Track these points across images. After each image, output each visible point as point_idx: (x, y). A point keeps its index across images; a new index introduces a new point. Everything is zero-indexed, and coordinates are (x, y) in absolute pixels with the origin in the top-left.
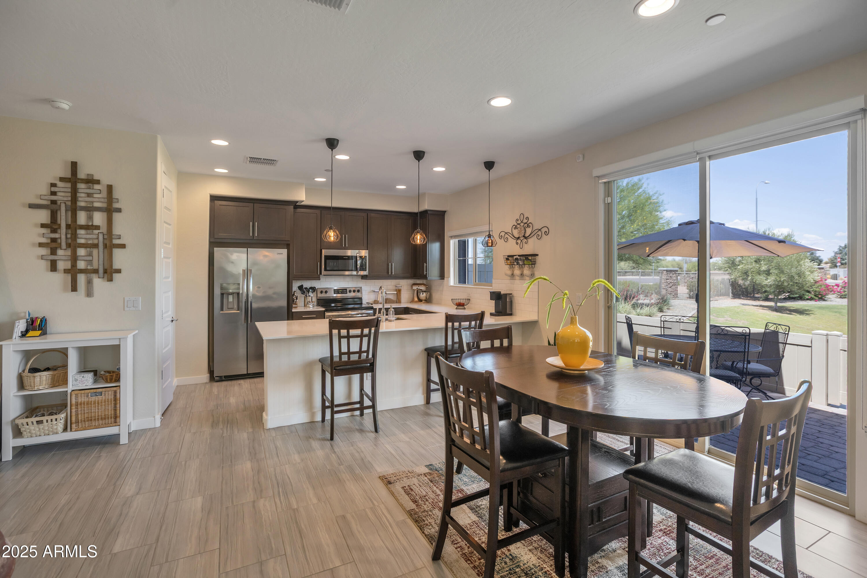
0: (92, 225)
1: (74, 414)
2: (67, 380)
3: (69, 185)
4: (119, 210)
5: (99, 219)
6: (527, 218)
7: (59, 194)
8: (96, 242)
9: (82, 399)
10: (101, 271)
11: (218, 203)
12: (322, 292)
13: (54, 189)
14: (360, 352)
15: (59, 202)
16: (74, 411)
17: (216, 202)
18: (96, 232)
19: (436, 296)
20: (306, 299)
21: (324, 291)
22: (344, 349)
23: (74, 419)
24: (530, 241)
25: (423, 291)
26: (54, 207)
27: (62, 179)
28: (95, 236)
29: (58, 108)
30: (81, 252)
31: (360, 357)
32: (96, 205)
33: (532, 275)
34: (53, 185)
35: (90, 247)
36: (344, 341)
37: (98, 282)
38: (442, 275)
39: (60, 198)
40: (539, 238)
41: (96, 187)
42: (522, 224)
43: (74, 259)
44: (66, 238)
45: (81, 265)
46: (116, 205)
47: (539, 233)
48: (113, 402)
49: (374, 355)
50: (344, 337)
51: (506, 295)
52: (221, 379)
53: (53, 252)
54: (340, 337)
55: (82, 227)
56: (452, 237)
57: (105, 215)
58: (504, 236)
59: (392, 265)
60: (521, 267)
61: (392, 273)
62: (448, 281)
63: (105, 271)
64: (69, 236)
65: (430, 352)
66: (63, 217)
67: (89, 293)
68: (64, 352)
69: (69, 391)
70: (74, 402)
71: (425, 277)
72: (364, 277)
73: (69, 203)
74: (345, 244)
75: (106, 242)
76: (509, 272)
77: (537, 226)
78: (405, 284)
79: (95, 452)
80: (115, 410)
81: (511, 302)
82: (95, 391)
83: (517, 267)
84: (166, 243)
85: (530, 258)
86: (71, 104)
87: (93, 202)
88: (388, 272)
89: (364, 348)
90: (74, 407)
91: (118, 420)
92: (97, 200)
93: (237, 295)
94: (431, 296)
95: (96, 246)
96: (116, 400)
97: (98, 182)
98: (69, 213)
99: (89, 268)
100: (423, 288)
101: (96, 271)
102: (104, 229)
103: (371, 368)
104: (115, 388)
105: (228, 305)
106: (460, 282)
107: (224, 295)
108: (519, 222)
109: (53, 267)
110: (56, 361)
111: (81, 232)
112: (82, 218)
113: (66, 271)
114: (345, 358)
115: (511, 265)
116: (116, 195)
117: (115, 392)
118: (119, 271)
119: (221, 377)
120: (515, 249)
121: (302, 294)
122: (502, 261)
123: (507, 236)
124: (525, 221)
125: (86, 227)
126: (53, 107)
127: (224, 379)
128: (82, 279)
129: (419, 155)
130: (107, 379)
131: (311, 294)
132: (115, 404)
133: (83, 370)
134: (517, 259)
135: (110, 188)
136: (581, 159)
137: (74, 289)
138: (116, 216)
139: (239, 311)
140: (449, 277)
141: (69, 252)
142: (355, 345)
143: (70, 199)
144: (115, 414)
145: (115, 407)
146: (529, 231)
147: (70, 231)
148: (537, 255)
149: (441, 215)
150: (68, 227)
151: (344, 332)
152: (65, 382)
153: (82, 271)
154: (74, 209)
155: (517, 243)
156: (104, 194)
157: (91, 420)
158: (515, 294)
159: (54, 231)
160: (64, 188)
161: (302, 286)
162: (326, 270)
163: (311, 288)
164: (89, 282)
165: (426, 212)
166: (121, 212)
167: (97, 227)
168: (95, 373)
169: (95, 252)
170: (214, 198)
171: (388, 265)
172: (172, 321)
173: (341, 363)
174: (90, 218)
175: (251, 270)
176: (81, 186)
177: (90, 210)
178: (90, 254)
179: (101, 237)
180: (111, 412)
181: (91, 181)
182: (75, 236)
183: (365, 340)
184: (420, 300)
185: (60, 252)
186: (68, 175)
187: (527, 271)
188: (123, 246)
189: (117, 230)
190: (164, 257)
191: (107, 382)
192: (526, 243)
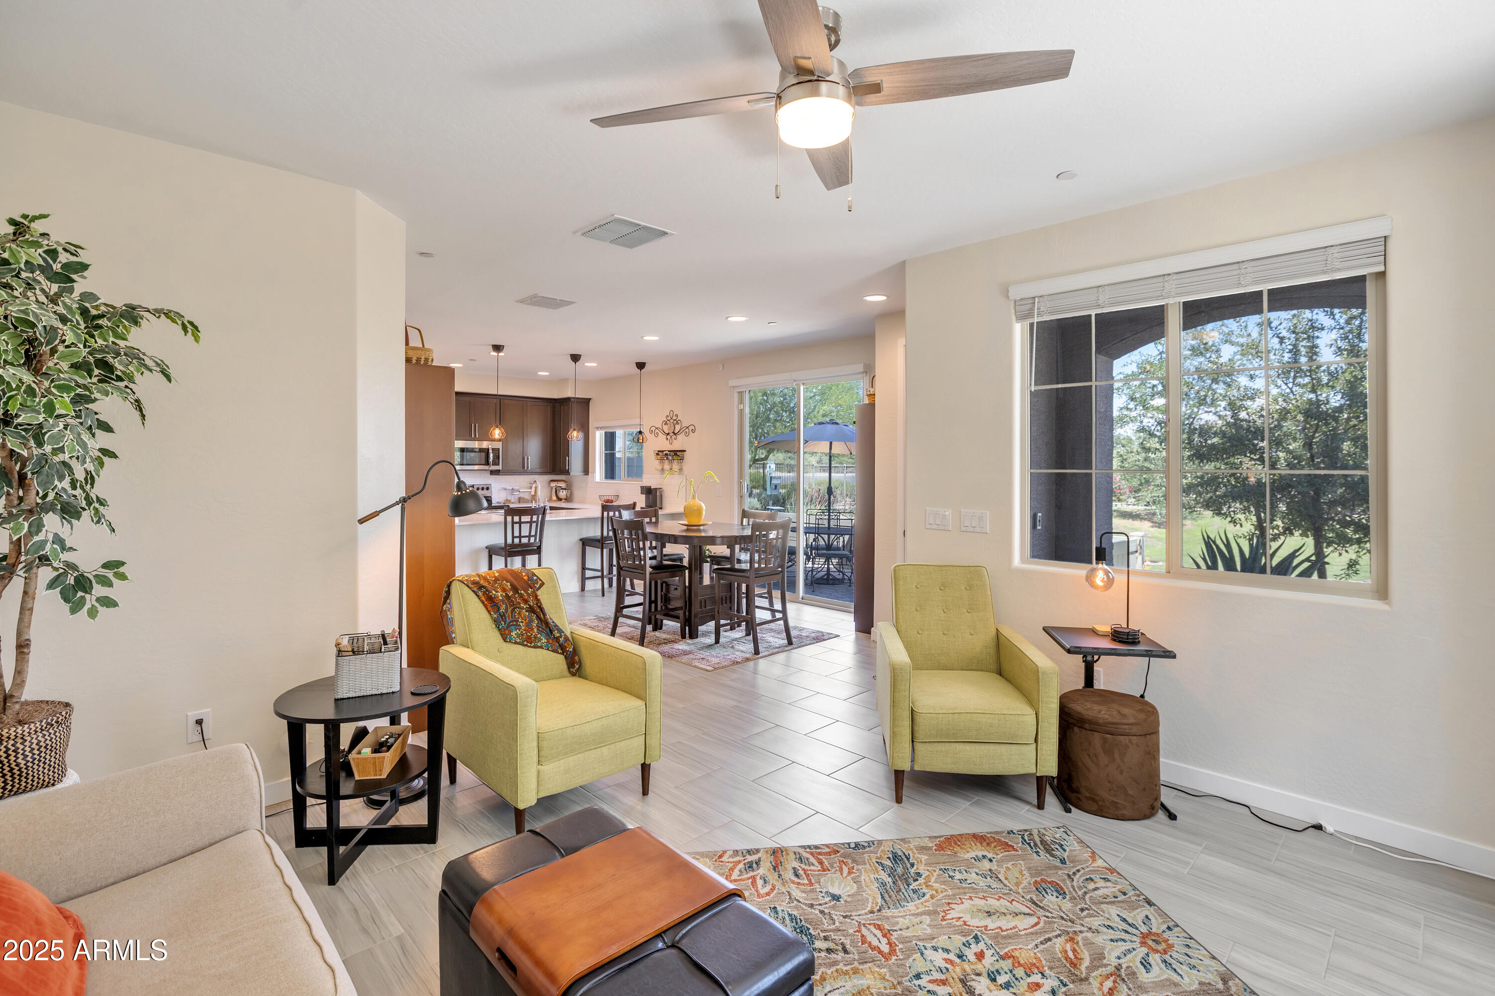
6: (677, 415)
14: (529, 536)
19: (577, 494)
22: (517, 534)
24: (679, 437)
25: (562, 489)
31: (529, 540)
33: (681, 470)
36: (516, 526)
38: (586, 471)
40: (687, 435)
42: (672, 421)
47: (687, 430)
49: (540, 541)
50: (516, 523)
51: (656, 489)
54: (513, 523)
56: (598, 428)
58: (654, 431)
59: (528, 459)
60: (671, 462)
61: (528, 467)
62: (593, 477)
65: (586, 543)
71: (567, 472)
72: (493, 473)
74: (475, 435)
76: (660, 467)
77: (685, 424)
78: (542, 481)
81: (661, 496)
83: (667, 461)
85: (678, 454)
88: (524, 467)
89: (533, 533)
94: (571, 494)
100: (563, 485)
103: (538, 551)
106: (606, 478)
108: (669, 418)
114: (517, 541)
115: (662, 459)
120: (664, 444)
122: (653, 456)
123: (657, 431)
124: (675, 418)
129: (575, 358)
134: (666, 454)
136: (721, 369)
140: (594, 472)
142: (525, 531)
146: (678, 428)
148: (685, 451)
149: (586, 402)
151: (516, 519)
155: (667, 439)
158: (665, 488)
165: (568, 399)
171: (524, 459)
173: (513, 545)
183: (534, 525)
184: (559, 499)
187: (676, 466)
192: (675, 439)
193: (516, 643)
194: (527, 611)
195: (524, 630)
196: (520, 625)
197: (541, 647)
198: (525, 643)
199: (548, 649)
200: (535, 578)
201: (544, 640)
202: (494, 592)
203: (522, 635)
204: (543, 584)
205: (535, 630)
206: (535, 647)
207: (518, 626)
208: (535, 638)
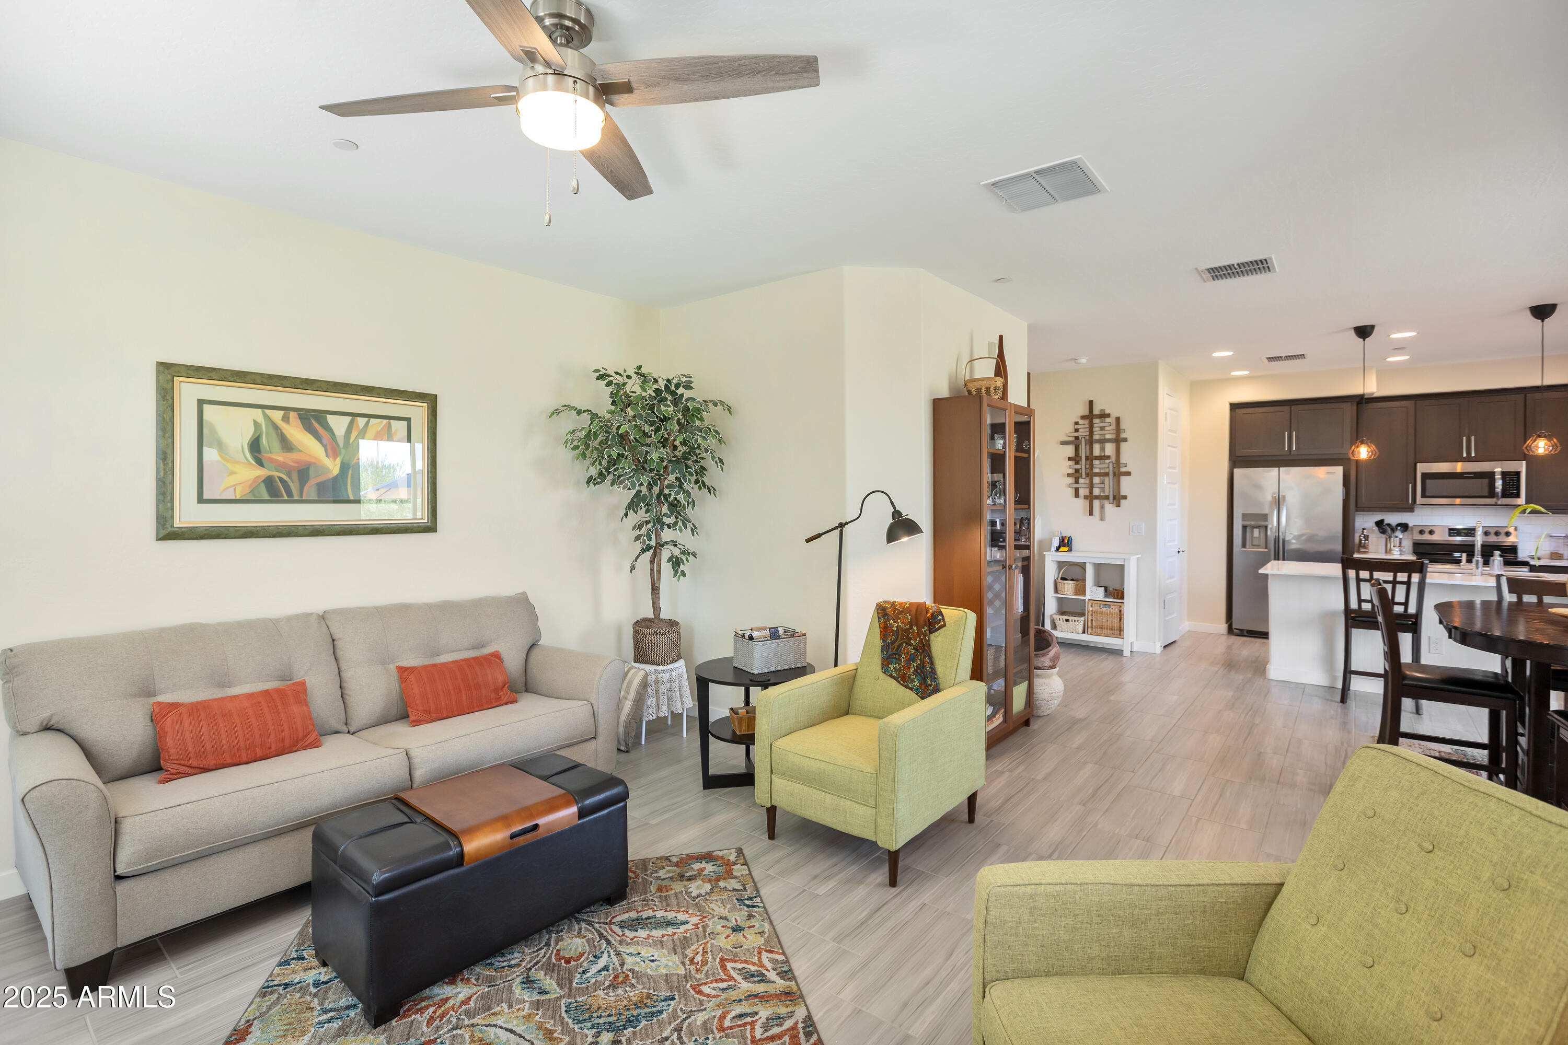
0: (1104, 456)
1: (1090, 620)
2: (1085, 592)
3: (1087, 421)
4: (1125, 440)
5: (1110, 449)
7: (1080, 430)
8: (1107, 470)
9: (1096, 608)
10: (1111, 497)
11: (1240, 412)
12: (1421, 532)
13: (1077, 427)
15: (1080, 437)
16: (1090, 617)
17: (1237, 410)
18: (1107, 461)
20: (1388, 541)
21: (1427, 530)
23: (1090, 624)
26: (1077, 442)
27: (1082, 417)
28: (1106, 466)
29: (1080, 363)
30: (1096, 480)
32: (1108, 437)
34: (1077, 423)
35: (1103, 476)
37: (1109, 507)
39: (1081, 434)
41: (1108, 420)
43: (1091, 486)
44: (1086, 468)
45: (1096, 492)
46: (1123, 436)
48: (1119, 616)
50: (1365, 580)
52: (1243, 633)
53: (1077, 482)
54: (1359, 580)
55: (1097, 458)
57: (1114, 444)
63: (1114, 498)
64: (1087, 466)
66: (1083, 450)
67: (1102, 518)
68: (1082, 566)
69: (1087, 600)
70: (1090, 609)
73: (1087, 438)
74: (1469, 452)
75: (1115, 470)
79: (1104, 656)
80: (1120, 624)
82: (1107, 605)
84: (1170, 468)
86: (1087, 358)
87: (1105, 434)
90: (1090, 614)
91: (1122, 633)
92: (1108, 432)
93: (1264, 528)
95: (1107, 474)
96: (1121, 615)
97: (1108, 416)
98: (1088, 446)
99: (1102, 494)
101: (1107, 498)
102: (1113, 459)
103: (1413, 627)
104: (1120, 604)
105: (1252, 541)
107: (1248, 529)
109: (1077, 495)
110: (1076, 572)
111: (1096, 462)
112: (1097, 451)
113: (1086, 498)
116: (1123, 426)
117: (1120, 607)
118: (1125, 497)
119: (1241, 630)
121: (1381, 533)
125: (1100, 458)
126: (1076, 363)
127: (1246, 634)
128: (1096, 503)
129: (1542, 312)
130: (1114, 595)
131: (1399, 534)
132: (1120, 618)
133: (1097, 585)
135: (1118, 420)
137: (1091, 513)
138: (1123, 446)
139: (1266, 550)
141: (1087, 481)
143: (1088, 433)
144: (1120, 628)
145: (1120, 621)
147: (1088, 462)
150: (1087, 458)
152: (1083, 592)
153: (1097, 497)
154: (1090, 443)
156: (1114, 426)
157: (1102, 628)
159: (1077, 463)
160: (1084, 423)
161: (1382, 521)
162: (1424, 495)
163: (1399, 525)
164: (1102, 507)
166: (1127, 441)
167: (1108, 457)
168: (1106, 589)
169: (1107, 479)
170: (1234, 407)
172: (1179, 552)
173: (1362, 613)
174: (1103, 449)
175: (1284, 497)
176: (1096, 421)
177: (1103, 441)
178: (1103, 482)
179: (1111, 465)
180: (1116, 625)
181: (1104, 416)
182: (1091, 466)
185: (1081, 481)
186: (1087, 413)
188: (1129, 474)
189: (1123, 460)
190: (1168, 483)
191: (1114, 598)
193: (891, 676)
194: (914, 649)
195: (903, 667)
196: (901, 660)
197: (911, 689)
198: (899, 680)
199: (917, 694)
200: (940, 617)
201: (916, 683)
202: (892, 621)
203: (900, 671)
204: (945, 625)
205: (912, 670)
206: (907, 687)
207: (898, 661)
208: (909, 677)
